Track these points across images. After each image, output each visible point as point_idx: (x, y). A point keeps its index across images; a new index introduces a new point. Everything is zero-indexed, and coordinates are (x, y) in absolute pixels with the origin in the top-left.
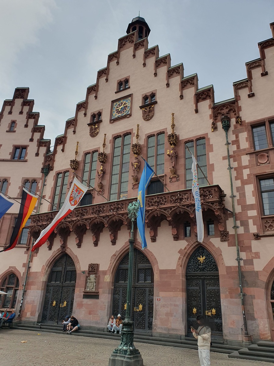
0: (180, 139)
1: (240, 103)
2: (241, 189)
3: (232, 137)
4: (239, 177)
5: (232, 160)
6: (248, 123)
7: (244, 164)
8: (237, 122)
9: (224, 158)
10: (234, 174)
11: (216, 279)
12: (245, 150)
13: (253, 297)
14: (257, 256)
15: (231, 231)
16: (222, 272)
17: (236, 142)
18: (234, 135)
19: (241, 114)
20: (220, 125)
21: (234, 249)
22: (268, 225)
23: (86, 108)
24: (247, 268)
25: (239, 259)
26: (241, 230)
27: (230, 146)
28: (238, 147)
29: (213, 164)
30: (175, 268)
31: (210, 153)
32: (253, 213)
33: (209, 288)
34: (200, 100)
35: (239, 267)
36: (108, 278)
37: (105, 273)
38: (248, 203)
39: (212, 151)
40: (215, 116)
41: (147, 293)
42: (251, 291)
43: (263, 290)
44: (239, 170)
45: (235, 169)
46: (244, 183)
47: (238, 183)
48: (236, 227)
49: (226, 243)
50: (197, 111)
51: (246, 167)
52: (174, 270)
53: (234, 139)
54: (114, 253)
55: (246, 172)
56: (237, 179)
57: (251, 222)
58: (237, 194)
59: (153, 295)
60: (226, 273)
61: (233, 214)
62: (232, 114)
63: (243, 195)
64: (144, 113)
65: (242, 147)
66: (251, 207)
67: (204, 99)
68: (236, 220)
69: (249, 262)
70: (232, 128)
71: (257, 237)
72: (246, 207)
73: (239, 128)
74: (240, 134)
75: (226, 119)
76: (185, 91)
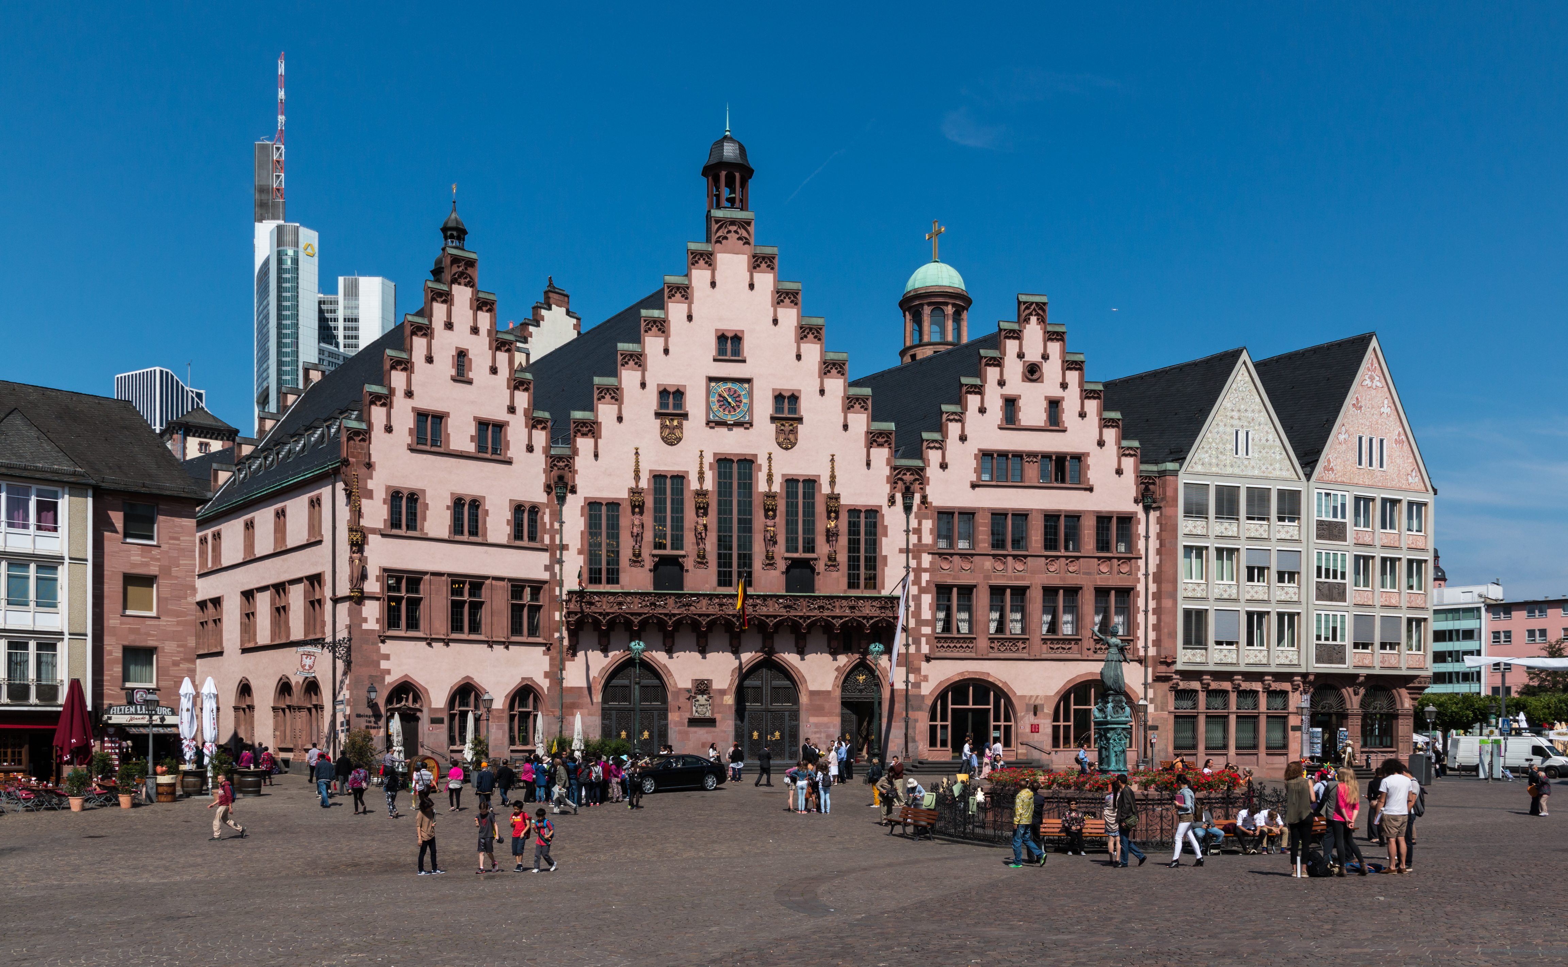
0: (842, 503)
1: (929, 473)
2: (917, 599)
3: (914, 524)
4: (917, 582)
5: (910, 555)
6: (935, 507)
7: (924, 566)
8: (922, 502)
9: (901, 551)
10: (912, 576)
11: (878, 702)
12: (927, 545)
13: (916, 721)
14: (926, 679)
15: (901, 649)
16: (886, 694)
17: (918, 531)
18: (916, 521)
19: (929, 490)
20: (899, 497)
21: (903, 669)
22: (939, 646)
23: (643, 368)
24: (913, 692)
25: (907, 682)
26: (912, 649)
27: (911, 533)
28: (920, 539)
29: (886, 555)
30: (829, 689)
31: (884, 539)
32: (926, 630)
34: (875, 443)
35: (907, 690)
36: (727, 700)
37: (722, 692)
38: (924, 617)
39: (886, 536)
40: (893, 481)
42: (914, 715)
43: (925, 715)
44: (919, 570)
45: (914, 570)
46: (922, 591)
47: (914, 590)
48: (907, 645)
49: (894, 663)
50: (868, 463)
51: (925, 570)
52: (828, 692)
53: (916, 526)
54: (735, 668)
55: (925, 577)
56: (914, 583)
57: (924, 640)
58: (912, 604)
59: (798, 720)
61: (905, 629)
62: (917, 486)
63: (918, 606)
64: (779, 432)
65: (924, 541)
66: (926, 623)
67: (881, 445)
68: (907, 635)
69: (917, 686)
70: (915, 509)
71: (928, 659)
72: (920, 622)
73: (924, 510)
74: (924, 522)
75: (908, 494)
76: (851, 416)
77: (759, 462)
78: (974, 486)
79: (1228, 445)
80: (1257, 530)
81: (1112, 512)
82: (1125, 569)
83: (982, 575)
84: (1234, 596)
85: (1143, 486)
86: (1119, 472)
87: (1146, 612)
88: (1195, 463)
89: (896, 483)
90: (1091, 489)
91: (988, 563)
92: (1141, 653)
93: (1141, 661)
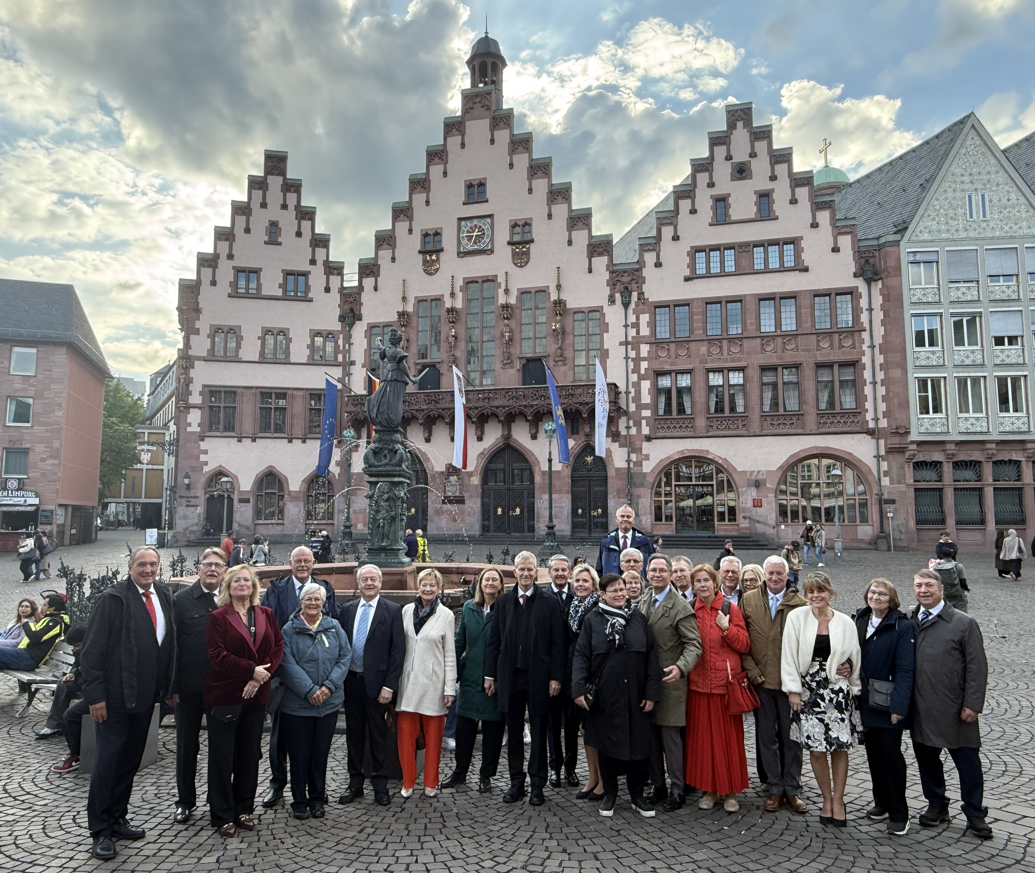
0: (568, 306)
1: (646, 272)
2: (637, 386)
3: (632, 318)
4: (636, 370)
5: (629, 347)
6: (651, 302)
7: (642, 355)
8: (639, 299)
9: (621, 344)
10: (631, 365)
11: (605, 480)
12: (645, 337)
13: (639, 497)
14: (647, 457)
15: (623, 432)
16: (611, 473)
17: (636, 325)
18: (634, 316)
19: (645, 288)
20: (618, 296)
21: (625, 450)
22: (659, 426)
23: (410, 218)
24: (635, 470)
25: (629, 461)
26: (633, 431)
27: (629, 327)
28: (638, 332)
29: (607, 350)
31: (605, 335)
32: (647, 413)
33: (595, 489)
34: (596, 254)
35: (629, 468)
36: (476, 480)
37: (471, 474)
38: (643, 401)
39: (608, 331)
40: (612, 284)
41: (525, 495)
42: (637, 491)
43: (649, 491)
44: (637, 360)
45: (633, 359)
46: (641, 377)
47: (634, 378)
48: (628, 428)
49: (617, 444)
50: (590, 271)
51: (644, 359)
52: (559, 472)
53: (634, 320)
54: (481, 451)
55: (644, 365)
56: (633, 372)
57: (644, 422)
58: (632, 390)
59: (533, 497)
60: (614, 474)
61: (626, 413)
62: (634, 285)
63: (638, 392)
64: (514, 253)
65: (642, 334)
66: (646, 407)
67: (601, 254)
68: (629, 419)
69: (639, 464)
70: (632, 305)
71: (649, 439)
72: (641, 407)
73: (642, 307)
74: (641, 316)
75: (626, 293)
76: (574, 233)
77: (499, 281)
78: (687, 279)
79: (959, 210)
80: (1003, 292)
82: (848, 343)
83: (698, 360)
84: (978, 362)
85: (863, 261)
86: (836, 250)
87: (874, 383)
88: (921, 232)
89: (614, 285)
90: (806, 270)
91: (703, 349)
92: (871, 425)
93: (871, 433)
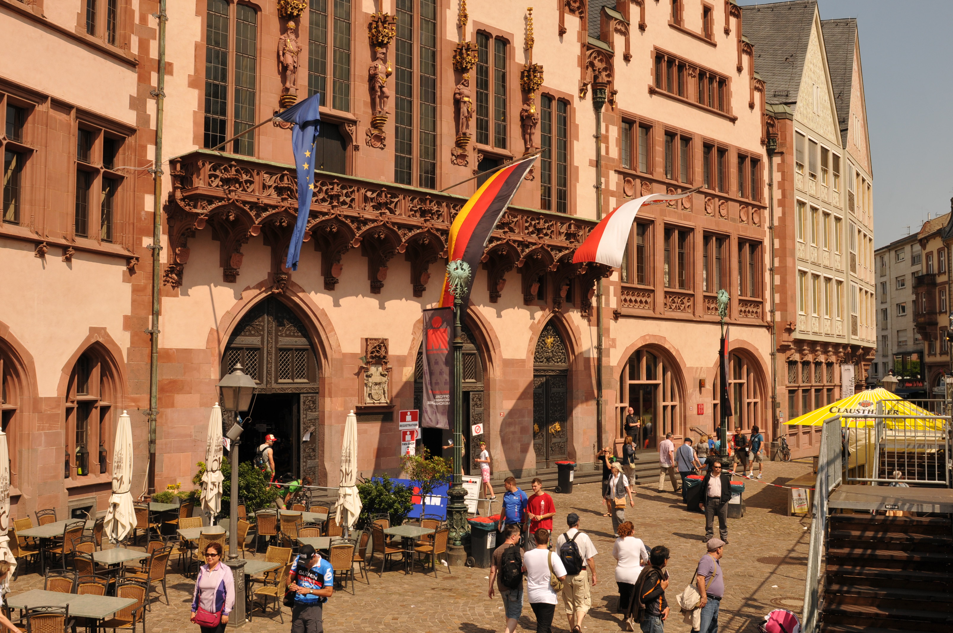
1: (615, 64)
3: (602, 128)
5: (599, 171)
6: (622, 111)
7: (611, 188)
8: (609, 100)
9: (591, 163)
11: (562, 375)
12: (613, 160)
13: (606, 403)
14: (614, 344)
16: (579, 365)
17: (606, 140)
18: (605, 125)
19: (616, 87)
21: (595, 330)
22: (624, 299)
25: (598, 347)
27: (600, 141)
28: (607, 150)
29: (578, 169)
30: (524, 357)
31: (575, 143)
32: (615, 276)
33: (553, 390)
35: (598, 359)
36: (410, 374)
37: (402, 361)
39: (577, 139)
40: (584, 65)
42: (604, 394)
43: (615, 394)
44: (607, 193)
45: (603, 191)
48: (597, 296)
49: (586, 321)
50: (561, 34)
52: (523, 361)
53: (604, 132)
54: (419, 316)
55: (612, 203)
60: (583, 369)
65: (611, 153)
67: (574, 12)
69: (608, 353)
70: (604, 108)
71: (617, 315)
73: (610, 113)
74: (611, 127)
78: (652, 92)
79: (810, 98)
81: (747, 151)
82: (757, 219)
83: (658, 209)
85: (767, 127)
86: (751, 106)
87: (771, 271)
88: (798, 111)
89: (587, 68)
90: (733, 120)
91: (663, 194)
92: (769, 318)
93: (769, 327)
